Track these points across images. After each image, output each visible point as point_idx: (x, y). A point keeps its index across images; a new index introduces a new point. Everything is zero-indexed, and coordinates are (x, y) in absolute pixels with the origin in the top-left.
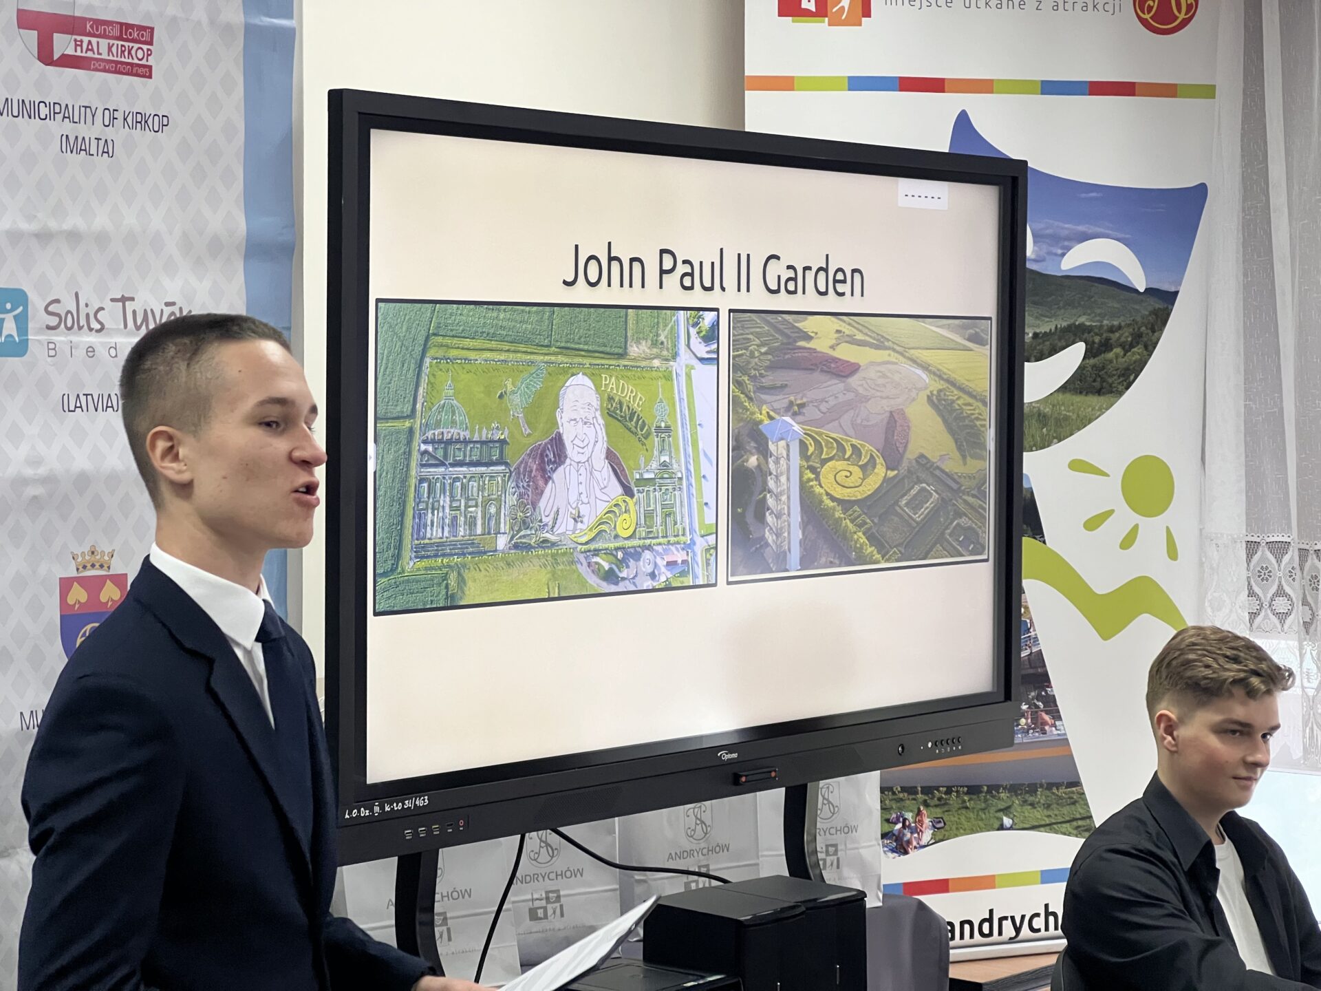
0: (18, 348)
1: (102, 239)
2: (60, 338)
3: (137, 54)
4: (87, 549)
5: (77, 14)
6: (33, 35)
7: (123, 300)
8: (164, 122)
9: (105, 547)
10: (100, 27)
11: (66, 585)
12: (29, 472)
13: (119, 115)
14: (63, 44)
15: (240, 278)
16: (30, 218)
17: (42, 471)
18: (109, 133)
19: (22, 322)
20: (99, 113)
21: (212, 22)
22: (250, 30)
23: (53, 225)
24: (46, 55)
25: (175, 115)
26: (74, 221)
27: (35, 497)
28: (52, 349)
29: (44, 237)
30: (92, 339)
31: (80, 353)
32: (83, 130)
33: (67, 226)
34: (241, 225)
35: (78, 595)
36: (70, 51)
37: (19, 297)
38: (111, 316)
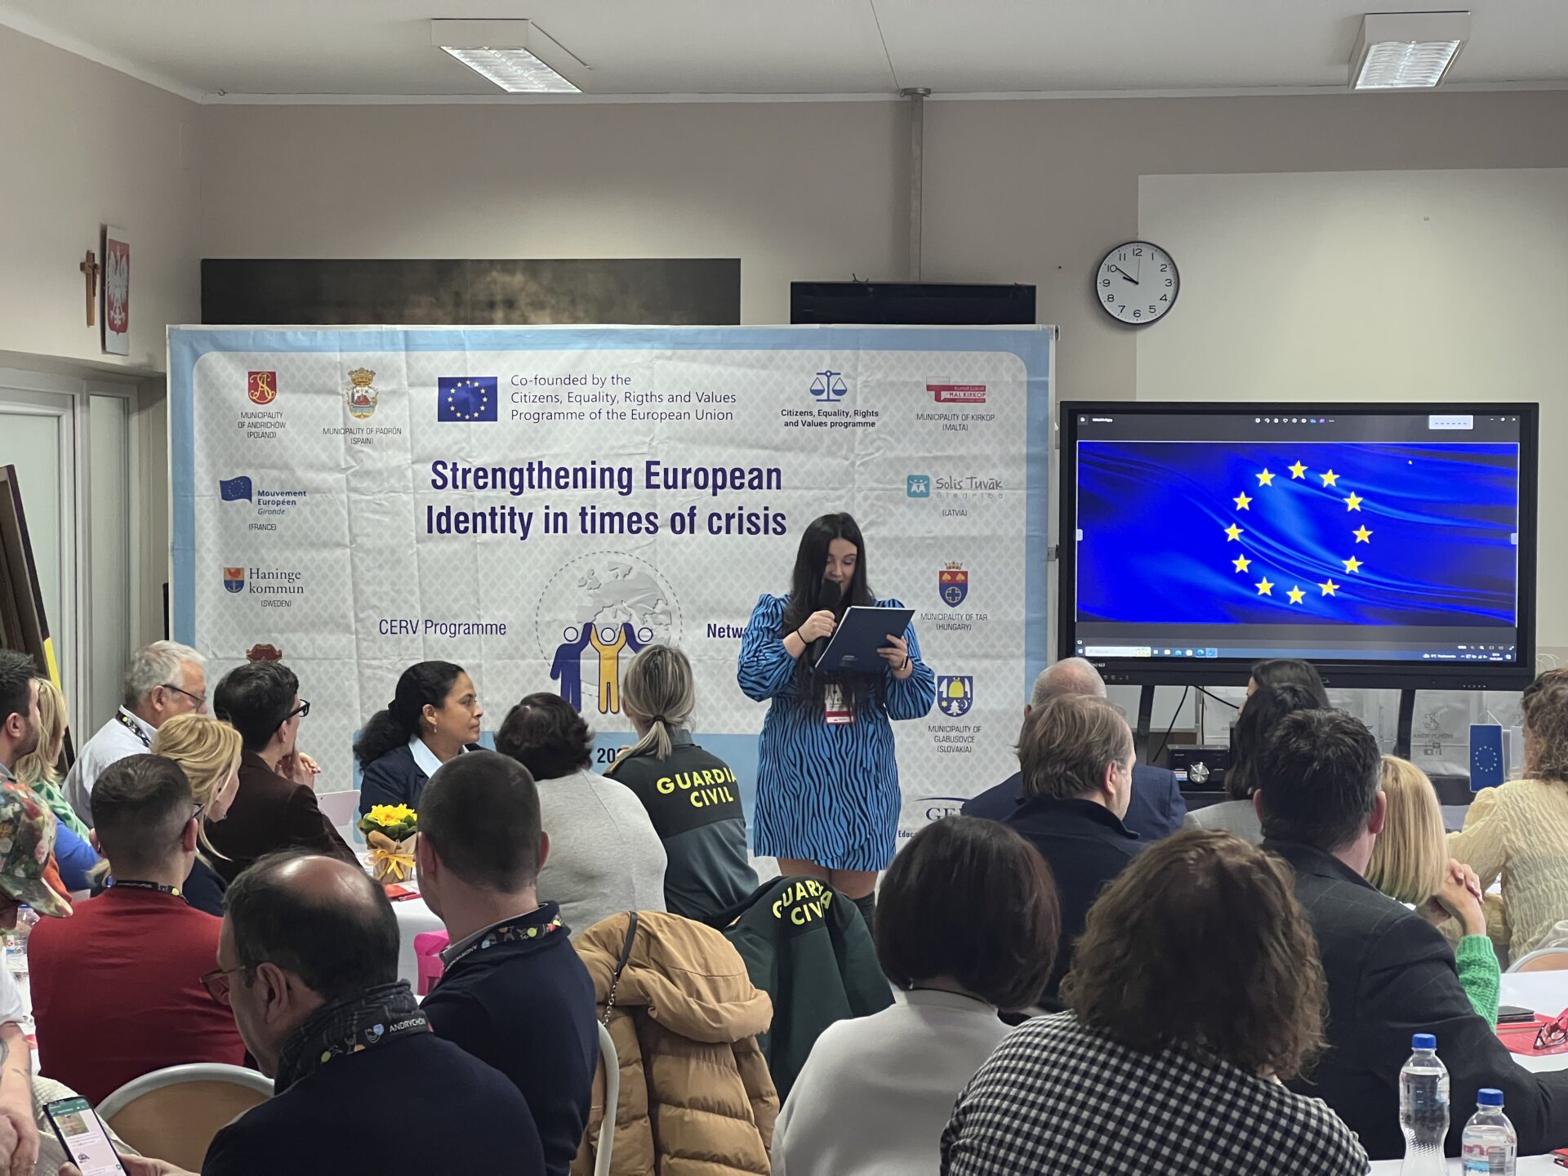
0: (926, 494)
1: (962, 458)
2: (943, 491)
3: (978, 395)
4: (951, 562)
5: (951, 384)
6: (933, 393)
7: (972, 478)
8: (992, 417)
9: (958, 561)
10: (960, 388)
11: (942, 573)
12: (927, 535)
13: (970, 417)
14: (945, 395)
15: (1024, 470)
16: (930, 452)
17: (932, 535)
18: (965, 422)
19: (927, 486)
20: (960, 417)
21: (1014, 381)
22: (1028, 383)
23: (939, 454)
24: (938, 399)
25: (997, 414)
26: (950, 452)
27: (929, 544)
28: (939, 495)
29: (936, 458)
30: (957, 492)
31: (951, 496)
32: (952, 422)
33: (946, 454)
34: (1024, 450)
35: (947, 577)
36: (948, 397)
37: (926, 478)
38: (966, 483)
